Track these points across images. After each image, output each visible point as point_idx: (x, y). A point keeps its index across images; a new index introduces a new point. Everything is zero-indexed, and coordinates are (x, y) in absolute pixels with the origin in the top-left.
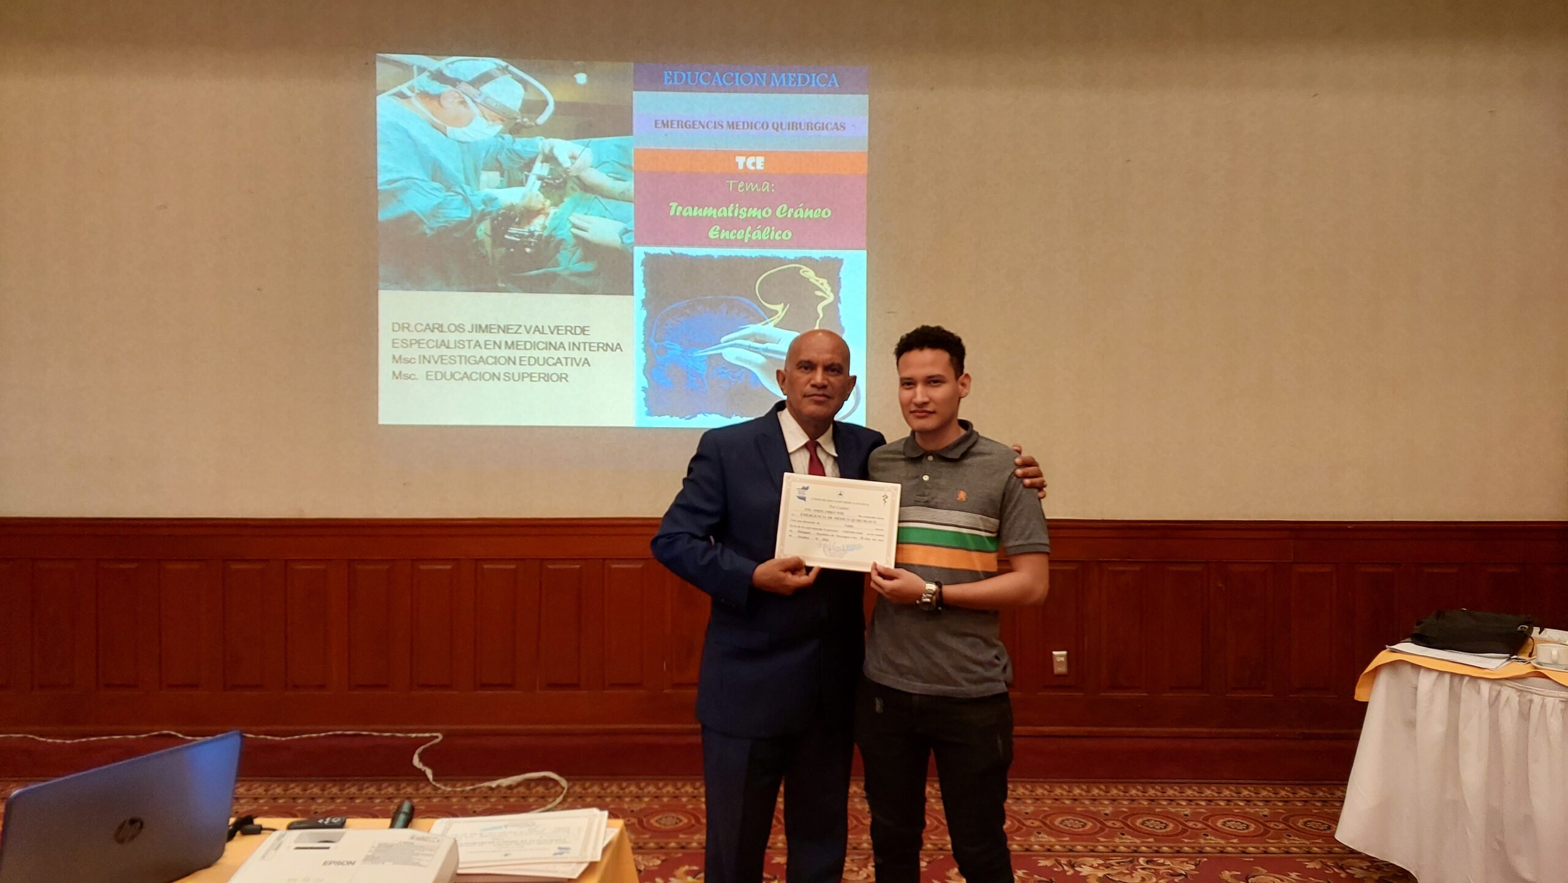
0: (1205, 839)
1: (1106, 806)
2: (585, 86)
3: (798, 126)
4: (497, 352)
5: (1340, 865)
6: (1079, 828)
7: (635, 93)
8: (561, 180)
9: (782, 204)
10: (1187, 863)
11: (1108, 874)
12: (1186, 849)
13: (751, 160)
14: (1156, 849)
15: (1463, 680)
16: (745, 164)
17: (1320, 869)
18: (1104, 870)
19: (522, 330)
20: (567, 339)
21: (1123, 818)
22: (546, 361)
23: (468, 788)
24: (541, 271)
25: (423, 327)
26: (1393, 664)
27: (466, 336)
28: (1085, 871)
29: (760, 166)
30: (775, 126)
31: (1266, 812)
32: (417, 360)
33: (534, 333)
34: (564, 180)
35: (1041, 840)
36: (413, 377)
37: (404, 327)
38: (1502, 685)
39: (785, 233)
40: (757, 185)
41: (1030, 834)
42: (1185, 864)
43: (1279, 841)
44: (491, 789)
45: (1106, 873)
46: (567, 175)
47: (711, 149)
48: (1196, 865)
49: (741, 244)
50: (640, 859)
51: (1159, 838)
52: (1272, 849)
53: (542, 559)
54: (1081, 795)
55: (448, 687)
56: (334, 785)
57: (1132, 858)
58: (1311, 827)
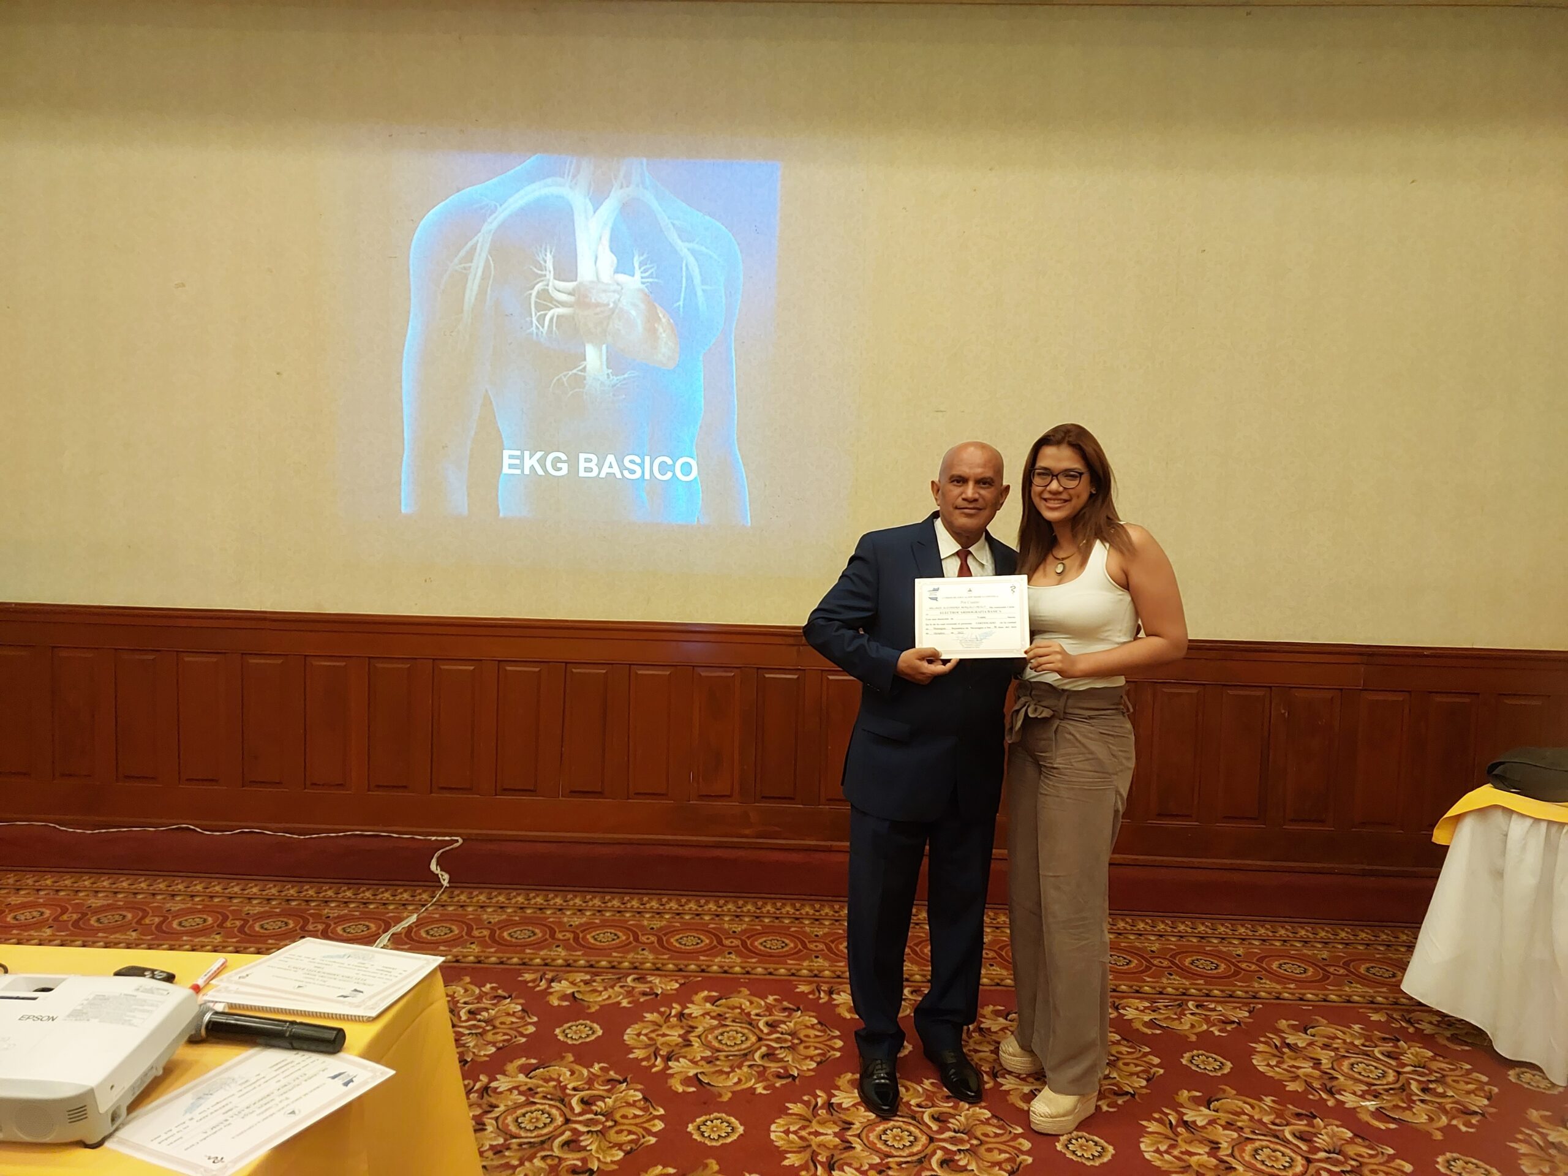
1: (1152, 942)
5: (1408, 1019)
6: (1124, 966)
10: (1241, 1010)
11: (1156, 1020)
12: (1239, 993)
14: (1207, 992)
17: (1386, 1022)
18: (1150, 1014)
28: (1130, 1013)
31: (1325, 954)
42: (1238, 1010)
43: (1340, 989)
45: (1152, 1018)
48: (1250, 1012)
50: (657, 981)
51: (1210, 979)
52: (1333, 997)
53: (566, 663)
54: (1125, 929)
55: (469, 790)
56: (349, 889)
57: (1180, 1001)
58: (1374, 974)
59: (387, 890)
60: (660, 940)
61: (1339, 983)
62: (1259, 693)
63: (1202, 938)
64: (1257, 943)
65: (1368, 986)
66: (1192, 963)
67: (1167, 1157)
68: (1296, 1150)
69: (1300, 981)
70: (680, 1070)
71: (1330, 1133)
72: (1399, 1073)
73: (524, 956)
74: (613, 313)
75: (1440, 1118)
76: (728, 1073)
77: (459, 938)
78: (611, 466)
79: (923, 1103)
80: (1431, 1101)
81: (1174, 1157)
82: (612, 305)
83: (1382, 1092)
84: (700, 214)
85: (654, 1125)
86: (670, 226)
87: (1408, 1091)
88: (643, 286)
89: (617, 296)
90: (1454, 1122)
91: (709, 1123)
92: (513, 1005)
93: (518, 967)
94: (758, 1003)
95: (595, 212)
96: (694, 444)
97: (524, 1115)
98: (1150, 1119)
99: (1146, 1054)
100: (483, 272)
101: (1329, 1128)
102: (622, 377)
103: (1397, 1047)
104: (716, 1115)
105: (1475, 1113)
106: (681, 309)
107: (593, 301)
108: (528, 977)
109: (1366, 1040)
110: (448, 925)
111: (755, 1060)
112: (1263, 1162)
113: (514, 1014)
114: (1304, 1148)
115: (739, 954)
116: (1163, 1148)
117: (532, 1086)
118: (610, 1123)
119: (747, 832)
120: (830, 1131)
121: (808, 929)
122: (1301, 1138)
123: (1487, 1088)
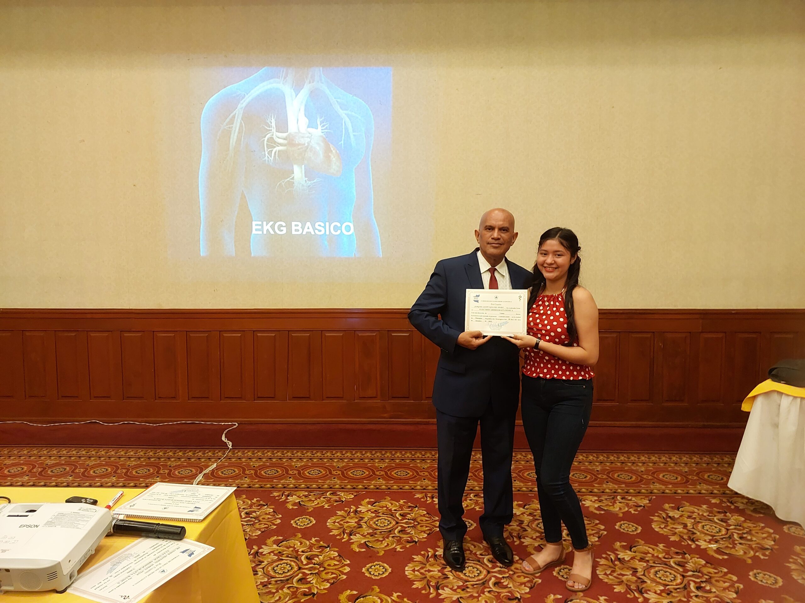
0: (653, 485)
1: (597, 466)
5: (730, 501)
6: (583, 479)
10: (644, 500)
11: (601, 506)
12: (643, 491)
14: (627, 491)
17: (719, 503)
18: (598, 503)
21: (607, 473)
26: (764, 394)
28: (588, 503)
31: (686, 469)
43: (695, 487)
48: (649, 500)
50: (342, 494)
51: (628, 484)
52: (691, 491)
53: (289, 331)
54: (583, 460)
55: (240, 398)
56: (180, 451)
57: (613, 496)
58: (712, 479)
59: (200, 451)
60: (343, 474)
61: (694, 484)
62: (649, 335)
63: (623, 463)
64: (651, 465)
65: (709, 485)
66: (618, 476)
67: (610, 577)
68: (677, 571)
70: (357, 540)
71: (694, 562)
72: (728, 530)
73: (273, 483)
74: (307, 148)
75: (750, 553)
76: (382, 541)
77: (238, 475)
78: (308, 228)
79: (483, 553)
80: (744, 544)
81: (614, 577)
82: (306, 144)
83: (719, 539)
84: (351, 96)
85: (345, 569)
86: (336, 102)
87: (733, 539)
88: (322, 134)
89: (309, 140)
90: (757, 554)
91: (373, 567)
92: (268, 509)
93: (270, 489)
94: (395, 504)
95: (296, 96)
96: (352, 216)
97: (277, 566)
98: (601, 558)
99: (597, 524)
100: (239, 129)
101: (693, 559)
102: (313, 182)
103: (725, 516)
104: (376, 563)
105: (768, 549)
106: (343, 145)
107: (297, 142)
108: (275, 494)
109: (710, 513)
110: (233, 469)
111: (395, 534)
112: (660, 578)
113: (269, 514)
114: (681, 570)
115: (384, 479)
116: (608, 572)
117: (281, 551)
118: (322, 569)
119: (385, 415)
120: (436, 570)
121: (419, 465)
122: (679, 565)
123: (773, 536)
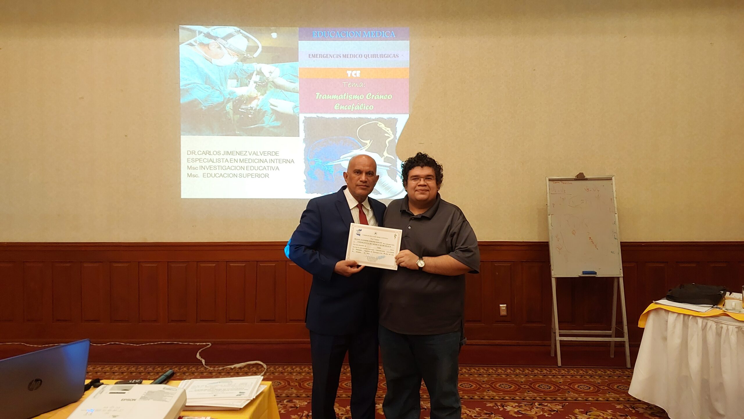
0: (568, 394)
1: (522, 378)
2: (276, 39)
3: (376, 56)
4: (235, 164)
5: (632, 407)
6: (508, 388)
7: (299, 41)
8: (265, 83)
9: (369, 93)
10: (558, 405)
11: (520, 410)
12: (559, 398)
13: (354, 72)
14: (544, 398)
15: (690, 317)
16: (351, 74)
17: (623, 408)
18: (518, 408)
19: (247, 153)
20: (269, 157)
21: (530, 384)
22: (259, 168)
23: (221, 368)
24: (256, 126)
25: (202, 153)
26: (656, 310)
27: (221, 157)
28: (509, 408)
29: (358, 75)
30: (366, 56)
31: (599, 381)
32: (199, 168)
33: (253, 155)
34: (266, 83)
35: (489, 394)
36: (197, 176)
37: (193, 153)
38: (708, 320)
39: (370, 106)
40: (357, 84)
41: (484, 391)
42: (557, 405)
43: (604, 395)
44: (231, 369)
45: (518, 410)
46: (268, 80)
47: (336, 67)
48: (562, 406)
49: (350, 112)
50: (298, 401)
51: (546, 393)
52: (601, 399)
53: (257, 261)
54: (511, 373)
55: (214, 321)
56: (159, 367)
57: (532, 402)
61: (604, 392)
63: (545, 375)
64: (569, 377)
65: (617, 394)
66: (539, 386)
69: (587, 393)
103: (626, 418)
109: (613, 416)
